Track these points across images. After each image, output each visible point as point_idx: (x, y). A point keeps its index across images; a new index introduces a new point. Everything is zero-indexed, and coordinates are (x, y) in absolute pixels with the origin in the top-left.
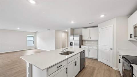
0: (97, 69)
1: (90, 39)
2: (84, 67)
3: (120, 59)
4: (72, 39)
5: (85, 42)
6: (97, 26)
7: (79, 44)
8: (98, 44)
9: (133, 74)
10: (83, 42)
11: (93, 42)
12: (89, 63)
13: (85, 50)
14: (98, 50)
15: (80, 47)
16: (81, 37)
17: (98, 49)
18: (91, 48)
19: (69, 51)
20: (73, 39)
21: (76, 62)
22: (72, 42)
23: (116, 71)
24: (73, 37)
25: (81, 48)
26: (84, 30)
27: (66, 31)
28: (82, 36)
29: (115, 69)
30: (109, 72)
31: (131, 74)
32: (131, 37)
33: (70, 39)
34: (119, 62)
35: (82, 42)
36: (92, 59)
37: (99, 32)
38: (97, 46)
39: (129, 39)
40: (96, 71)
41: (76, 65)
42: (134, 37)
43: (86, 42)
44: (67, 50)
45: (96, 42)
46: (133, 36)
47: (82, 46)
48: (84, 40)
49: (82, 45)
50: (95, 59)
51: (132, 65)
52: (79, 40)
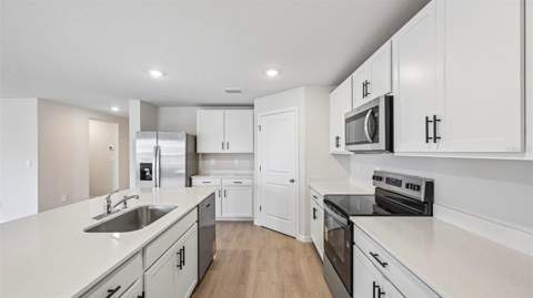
0: (254, 255)
1: (226, 151)
2: (212, 261)
3: (316, 207)
4: (152, 151)
5: (207, 162)
6: (251, 106)
7: (184, 171)
8: (253, 168)
9: (352, 243)
10: (201, 162)
11: (236, 162)
12: (227, 241)
13: (214, 194)
14: (253, 187)
15: (189, 184)
16: (193, 141)
17: (253, 184)
18: (231, 182)
19: (141, 208)
20: (157, 149)
21: (182, 252)
22: (150, 166)
23: (305, 245)
24: (153, 142)
25: (191, 185)
26: (201, 113)
27: (115, 109)
28: (195, 138)
29: (304, 241)
30: (290, 254)
31: (348, 245)
32: (338, 146)
33: (138, 151)
34: (315, 217)
35: (195, 161)
36: (236, 223)
37: (255, 128)
38: (252, 175)
39: (333, 149)
40: (253, 265)
41: (182, 263)
42: (347, 144)
43: (212, 162)
44: (132, 205)
45: (247, 162)
46: (342, 142)
47: (195, 180)
48: (203, 155)
49: (197, 174)
50: (244, 223)
51: (351, 218)
52: (184, 153)
